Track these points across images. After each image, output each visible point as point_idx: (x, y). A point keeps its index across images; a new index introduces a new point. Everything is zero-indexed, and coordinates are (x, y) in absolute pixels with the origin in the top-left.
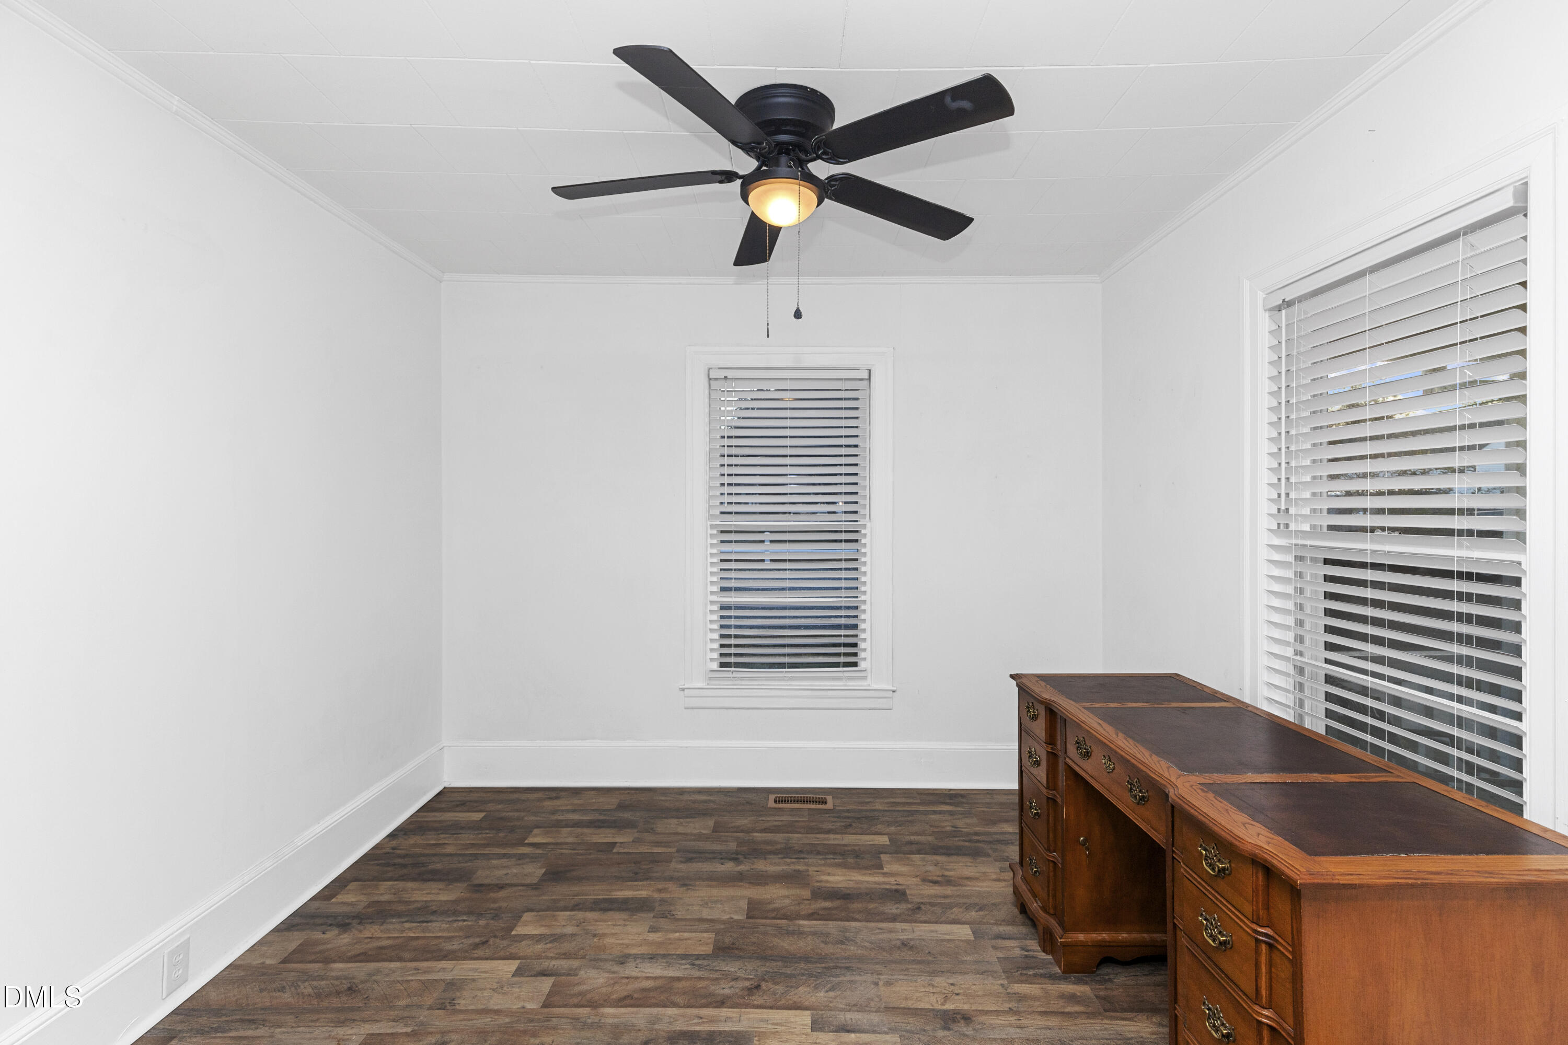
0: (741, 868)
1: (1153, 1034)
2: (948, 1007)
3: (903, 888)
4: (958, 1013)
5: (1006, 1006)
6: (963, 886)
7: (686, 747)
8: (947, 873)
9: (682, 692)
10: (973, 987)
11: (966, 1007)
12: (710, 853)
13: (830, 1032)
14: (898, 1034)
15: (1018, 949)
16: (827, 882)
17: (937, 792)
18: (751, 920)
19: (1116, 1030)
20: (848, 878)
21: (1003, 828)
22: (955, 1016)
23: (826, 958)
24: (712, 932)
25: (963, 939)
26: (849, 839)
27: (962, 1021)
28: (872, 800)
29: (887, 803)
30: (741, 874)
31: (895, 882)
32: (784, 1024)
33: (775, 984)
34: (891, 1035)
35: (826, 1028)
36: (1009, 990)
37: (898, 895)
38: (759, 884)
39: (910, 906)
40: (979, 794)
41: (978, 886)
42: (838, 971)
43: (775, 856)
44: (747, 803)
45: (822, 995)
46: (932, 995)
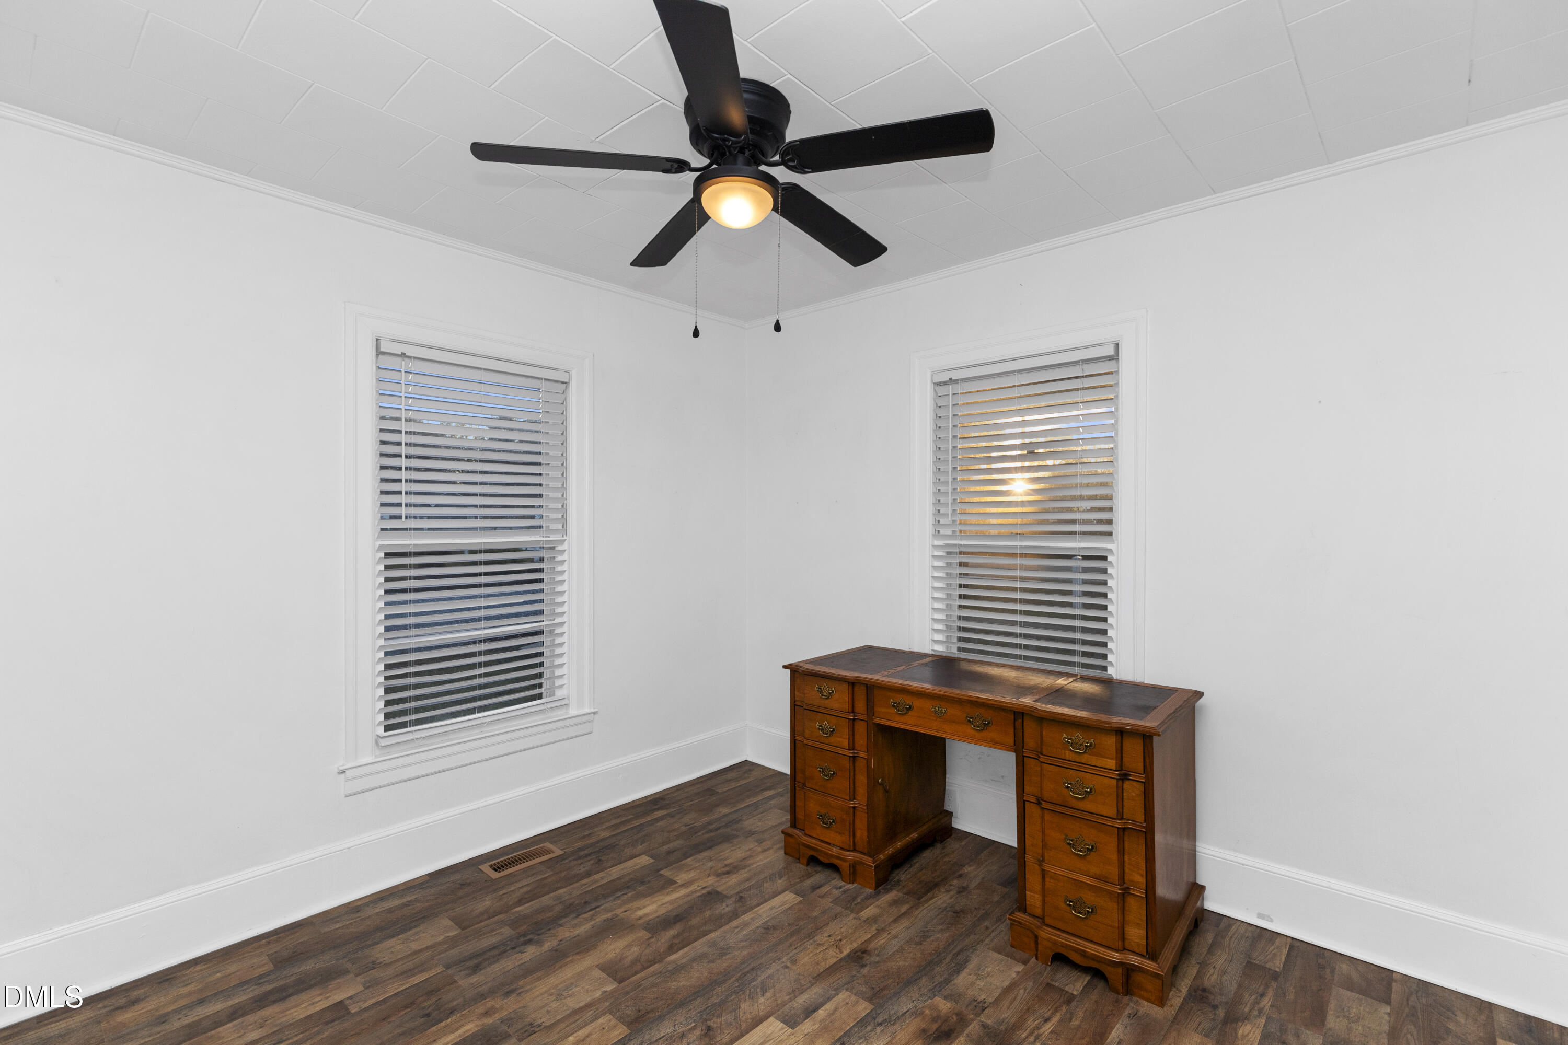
0: (548, 945)
1: (951, 898)
2: (846, 952)
3: (710, 888)
4: (857, 952)
5: (873, 930)
6: (749, 865)
7: (349, 848)
8: (727, 862)
9: (343, 775)
10: (842, 930)
11: (855, 945)
12: (490, 950)
13: (804, 1020)
14: (843, 990)
15: (835, 890)
16: (647, 915)
17: (638, 803)
18: (626, 983)
19: (935, 908)
20: (660, 903)
21: (720, 812)
22: (857, 955)
23: (729, 973)
24: (604, 1014)
25: (796, 902)
26: (615, 872)
27: (864, 955)
28: (591, 831)
29: (608, 828)
30: (556, 951)
31: (700, 888)
32: (768, 1039)
33: (720, 1016)
34: (841, 993)
35: (798, 1019)
36: (863, 919)
37: (713, 897)
38: (588, 950)
39: (733, 899)
40: (672, 793)
41: (758, 861)
42: (749, 977)
43: (568, 919)
44: (462, 885)
45: (763, 1000)
46: (827, 951)
